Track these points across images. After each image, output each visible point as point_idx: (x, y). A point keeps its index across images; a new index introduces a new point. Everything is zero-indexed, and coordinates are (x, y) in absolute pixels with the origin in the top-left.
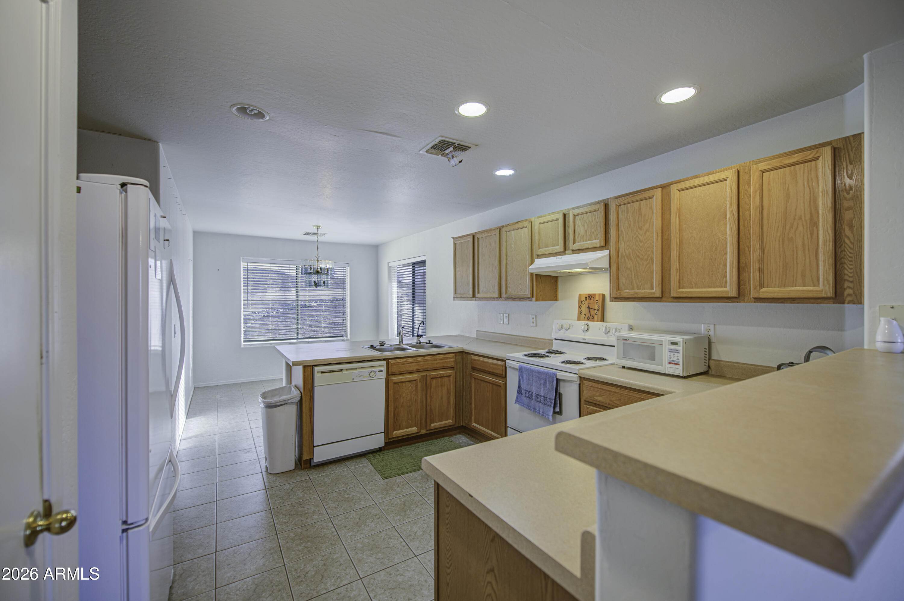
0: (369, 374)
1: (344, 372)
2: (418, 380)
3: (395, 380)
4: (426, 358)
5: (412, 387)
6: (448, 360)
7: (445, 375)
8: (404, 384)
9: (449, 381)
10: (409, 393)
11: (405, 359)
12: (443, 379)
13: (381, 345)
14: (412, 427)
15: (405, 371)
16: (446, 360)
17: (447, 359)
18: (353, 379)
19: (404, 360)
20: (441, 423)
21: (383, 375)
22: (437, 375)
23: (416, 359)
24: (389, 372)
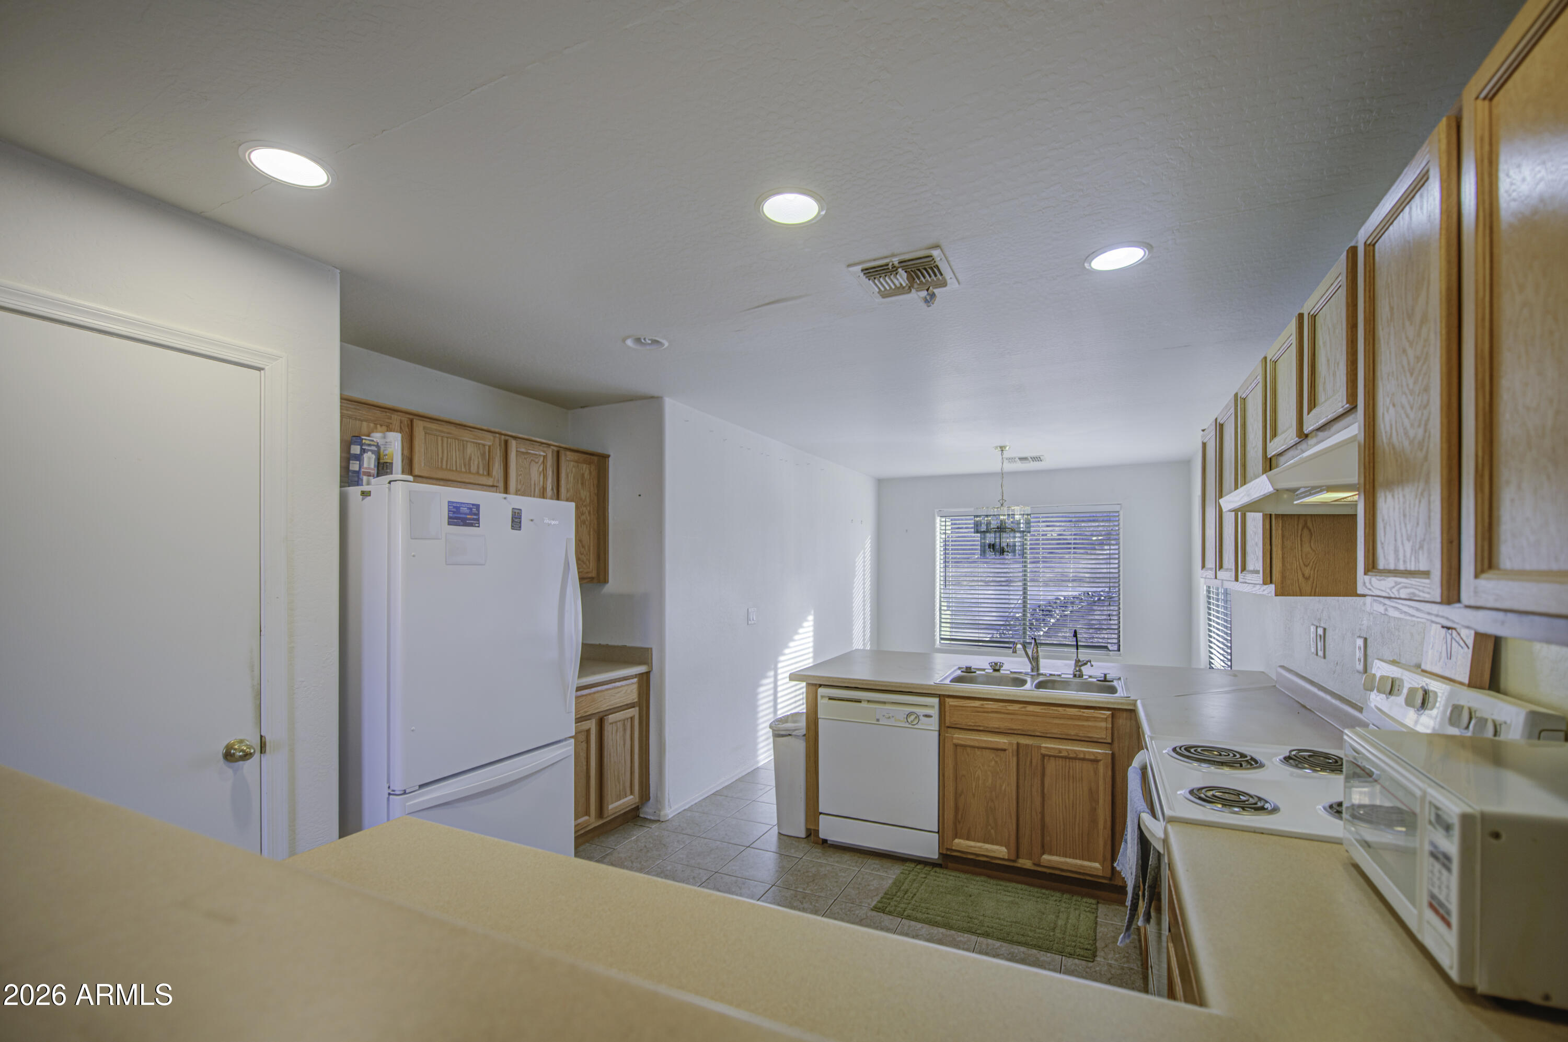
0: (905, 716)
1: (864, 705)
2: (1011, 751)
3: (958, 739)
4: (1030, 708)
5: (996, 762)
6: (1090, 723)
7: (1082, 756)
8: (978, 752)
9: (1096, 772)
10: (989, 773)
11: (982, 702)
12: (1078, 764)
13: (995, 670)
14: (997, 844)
15: (980, 726)
16: (1085, 723)
17: (1087, 719)
18: (878, 720)
19: (977, 703)
20: (1069, 860)
21: (934, 723)
22: (1060, 751)
23: (1006, 706)
24: (947, 721)
